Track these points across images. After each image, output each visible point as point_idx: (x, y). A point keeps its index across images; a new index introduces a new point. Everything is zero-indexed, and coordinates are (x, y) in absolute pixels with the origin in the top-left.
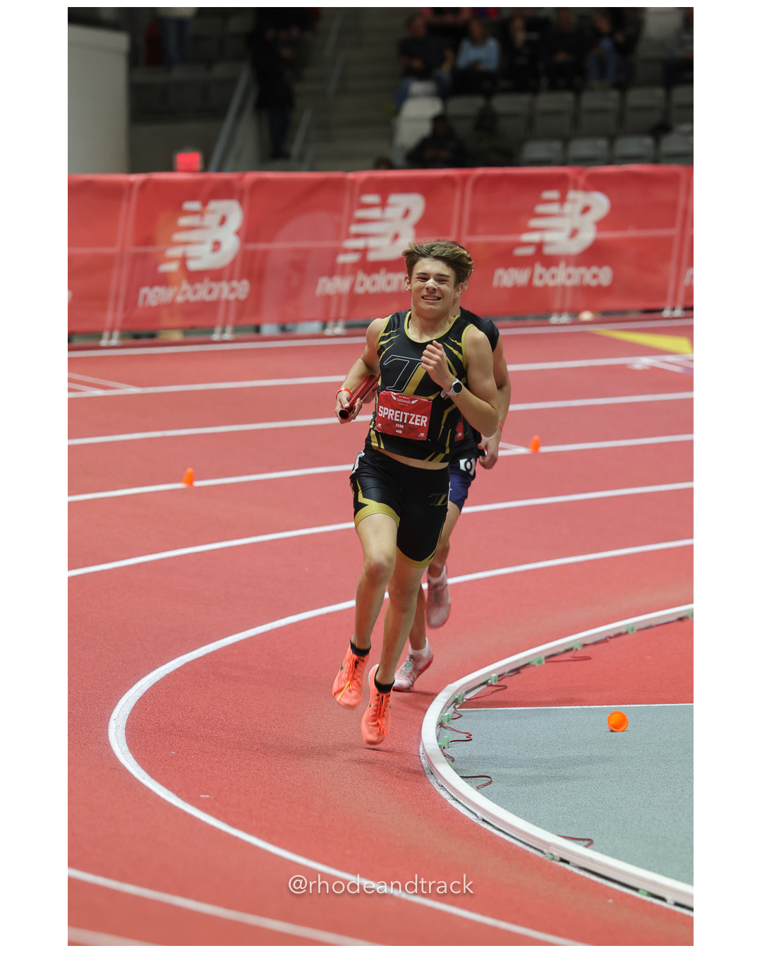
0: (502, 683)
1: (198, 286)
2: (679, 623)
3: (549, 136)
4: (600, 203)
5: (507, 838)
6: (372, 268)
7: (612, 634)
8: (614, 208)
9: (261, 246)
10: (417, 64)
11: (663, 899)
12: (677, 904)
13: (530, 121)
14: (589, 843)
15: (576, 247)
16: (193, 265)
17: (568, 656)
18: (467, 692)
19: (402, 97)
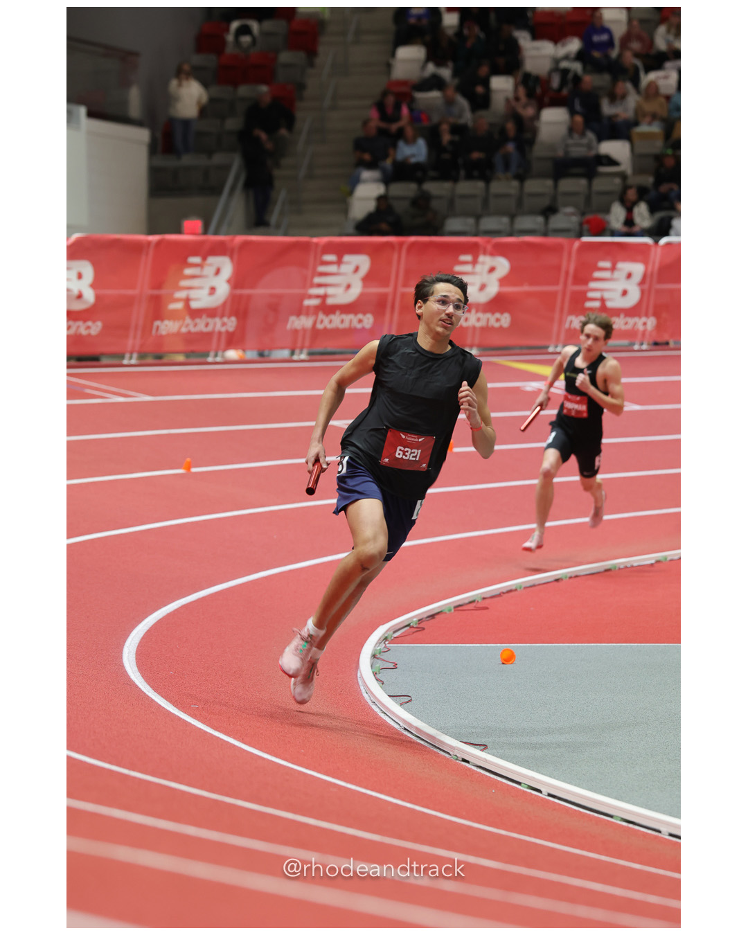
0: (421, 626)
1: (198, 320)
2: (556, 583)
3: (465, 214)
4: (503, 265)
5: (422, 742)
6: (330, 310)
7: (504, 591)
8: (513, 269)
9: (246, 292)
10: (367, 157)
11: (539, 791)
12: (550, 795)
13: (451, 202)
14: (484, 747)
15: (483, 298)
16: (194, 305)
17: (471, 606)
18: (394, 632)
19: (355, 182)
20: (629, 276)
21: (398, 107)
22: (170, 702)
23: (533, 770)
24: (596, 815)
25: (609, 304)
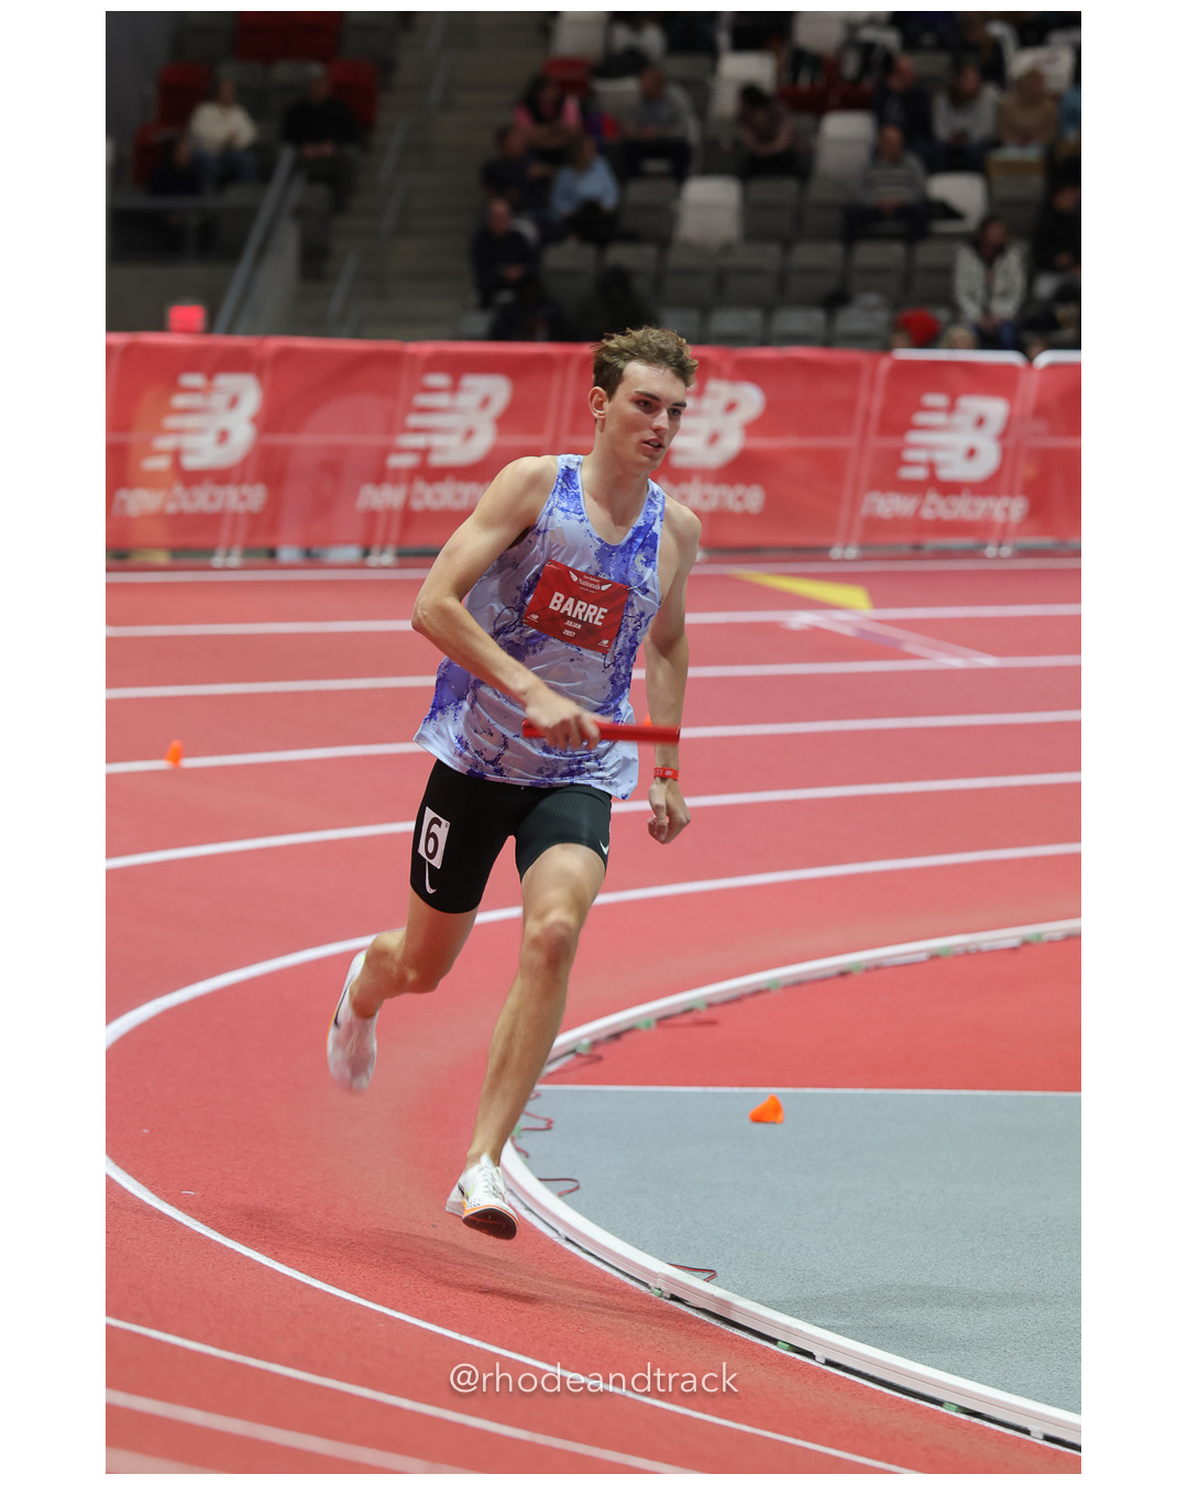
0: (599, 1051)
1: (196, 491)
3: (682, 303)
4: (751, 399)
5: (598, 1264)
6: (435, 475)
7: (748, 990)
8: (771, 407)
9: (282, 440)
11: (811, 1355)
12: (829, 1363)
13: (659, 282)
14: (711, 1275)
15: (715, 457)
16: (190, 462)
17: (688, 1018)
20: (980, 422)
21: (559, 106)
22: (144, 1184)
23: (798, 1317)
24: (912, 1400)
25: (945, 474)
